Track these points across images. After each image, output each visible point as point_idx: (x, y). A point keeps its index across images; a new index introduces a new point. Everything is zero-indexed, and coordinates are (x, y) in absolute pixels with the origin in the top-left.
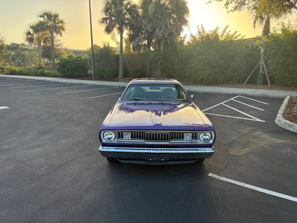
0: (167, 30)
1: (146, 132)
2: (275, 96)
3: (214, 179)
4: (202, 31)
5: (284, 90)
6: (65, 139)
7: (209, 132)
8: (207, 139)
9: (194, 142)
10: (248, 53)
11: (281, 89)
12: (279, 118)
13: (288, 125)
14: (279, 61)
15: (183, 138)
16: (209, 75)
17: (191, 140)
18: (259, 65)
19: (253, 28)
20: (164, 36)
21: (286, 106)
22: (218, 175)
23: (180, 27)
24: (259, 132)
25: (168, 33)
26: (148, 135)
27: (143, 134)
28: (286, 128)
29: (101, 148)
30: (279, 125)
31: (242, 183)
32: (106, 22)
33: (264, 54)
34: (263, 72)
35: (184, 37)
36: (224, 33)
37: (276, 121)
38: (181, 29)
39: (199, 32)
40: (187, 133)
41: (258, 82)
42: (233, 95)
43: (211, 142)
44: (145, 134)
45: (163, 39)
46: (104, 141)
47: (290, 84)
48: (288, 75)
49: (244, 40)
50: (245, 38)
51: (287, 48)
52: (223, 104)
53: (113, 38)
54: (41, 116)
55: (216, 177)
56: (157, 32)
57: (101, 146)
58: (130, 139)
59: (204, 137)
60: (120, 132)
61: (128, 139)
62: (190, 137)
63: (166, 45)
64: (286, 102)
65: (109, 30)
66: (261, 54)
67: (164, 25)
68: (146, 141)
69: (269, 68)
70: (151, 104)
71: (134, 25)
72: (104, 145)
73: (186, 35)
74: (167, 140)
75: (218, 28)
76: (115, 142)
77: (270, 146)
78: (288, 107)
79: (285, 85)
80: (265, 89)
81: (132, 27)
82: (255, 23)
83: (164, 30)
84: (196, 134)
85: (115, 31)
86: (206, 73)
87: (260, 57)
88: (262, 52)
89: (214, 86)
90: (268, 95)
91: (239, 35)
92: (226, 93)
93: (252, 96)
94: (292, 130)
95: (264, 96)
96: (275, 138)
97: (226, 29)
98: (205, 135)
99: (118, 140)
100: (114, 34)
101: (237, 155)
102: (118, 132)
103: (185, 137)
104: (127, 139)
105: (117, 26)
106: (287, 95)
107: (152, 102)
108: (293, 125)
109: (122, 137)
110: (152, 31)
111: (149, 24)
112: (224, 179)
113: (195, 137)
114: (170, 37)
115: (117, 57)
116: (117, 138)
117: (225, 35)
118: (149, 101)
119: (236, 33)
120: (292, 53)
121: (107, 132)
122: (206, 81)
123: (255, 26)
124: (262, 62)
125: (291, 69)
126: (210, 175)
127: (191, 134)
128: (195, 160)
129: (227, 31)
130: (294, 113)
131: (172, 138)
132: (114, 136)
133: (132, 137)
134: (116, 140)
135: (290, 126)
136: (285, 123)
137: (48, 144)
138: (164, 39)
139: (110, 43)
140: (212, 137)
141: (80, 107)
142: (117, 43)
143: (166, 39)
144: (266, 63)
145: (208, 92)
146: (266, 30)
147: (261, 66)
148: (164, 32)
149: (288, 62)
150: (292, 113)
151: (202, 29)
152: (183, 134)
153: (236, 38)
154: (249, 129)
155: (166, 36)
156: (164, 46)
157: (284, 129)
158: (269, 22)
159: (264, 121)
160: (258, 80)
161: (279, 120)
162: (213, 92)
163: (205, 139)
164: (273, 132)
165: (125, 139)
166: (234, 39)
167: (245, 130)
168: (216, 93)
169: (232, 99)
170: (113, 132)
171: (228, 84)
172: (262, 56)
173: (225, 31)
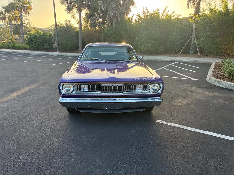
0: (118, 10)
1: (102, 84)
2: (204, 62)
3: (162, 124)
4: (146, 11)
5: (210, 58)
6: (30, 95)
7: (157, 83)
8: (156, 89)
9: (145, 92)
10: (183, 29)
11: (208, 57)
12: (210, 77)
13: (217, 81)
14: (207, 34)
15: (135, 89)
16: (152, 46)
17: (142, 91)
18: (191, 39)
19: (187, 8)
20: (115, 15)
21: (213, 68)
22: (165, 121)
23: (129, 7)
24: (195, 88)
25: (119, 12)
26: (103, 87)
27: (99, 86)
28: (215, 85)
29: (61, 100)
30: (210, 82)
31: (186, 127)
32: (67, 3)
34: (194, 44)
35: (132, 17)
36: (164, 13)
37: (207, 79)
38: (130, 10)
39: (144, 12)
40: (138, 84)
41: (191, 52)
42: (172, 62)
43: (160, 92)
44: (101, 86)
45: (114, 17)
46: (63, 93)
47: (215, 53)
48: (214, 46)
49: (180, 19)
50: (180, 17)
51: (214, 24)
52: (165, 68)
53: (73, 16)
54: (10, 78)
55: (164, 122)
56: (110, 11)
57: (61, 98)
58: (88, 91)
59: (153, 88)
60: (78, 84)
61: (86, 91)
62: (141, 89)
63: (117, 22)
64: (213, 66)
65: (69, 9)
67: (115, 5)
68: (102, 93)
69: (199, 41)
70: (106, 62)
71: (91, 6)
72: (64, 96)
73: (133, 15)
74: (121, 91)
75: (159, 9)
76: (73, 93)
77: (205, 98)
78: (215, 69)
79: (211, 54)
80: (195, 57)
81: (89, 7)
82: (188, 4)
83: (116, 10)
84: (146, 86)
85: (75, 10)
86: (150, 45)
87: (192, 32)
88: (194, 28)
89: (156, 56)
90: (199, 62)
91: (176, 15)
92: (166, 61)
93: (186, 63)
94: (221, 86)
95: (196, 62)
96: (208, 92)
97: (165, 10)
98: (154, 86)
99: (76, 92)
100: (74, 13)
101: (179, 105)
102: (76, 84)
103: (137, 88)
104: (84, 91)
105: (77, 6)
106: (214, 62)
107: (107, 61)
108: (221, 82)
109: (80, 89)
110: (105, 10)
111: (103, 4)
112: (170, 124)
113: (145, 88)
114: (121, 16)
115: (77, 33)
116: (75, 90)
117: (165, 14)
118: (104, 61)
119: (173, 13)
120: (217, 28)
121: (66, 84)
122: (150, 51)
123: (188, 7)
124: (193, 36)
125: (216, 41)
126: (158, 121)
127: (142, 86)
128: (146, 108)
129: (166, 11)
130: (221, 73)
131: (125, 89)
132: (72, 88)
133: (89, 89)
134: (74, 92)
135: (219, 82)
136: (215, 80)
137: (14, 100)
138: (116, 17)
139: (71, 21)
140: (160, 87)
141: (45, 71)
142: (77, 21)
143: (117, 17)
144: (196, 36)
145: (152, 60)
146: (197, 10)
147: (193, 39)
148: (115, 11)
149: (214, 36)
150: (220, 73)
151: (147, 9)
152: (135, 86)
153: (173, 17)
154: (186, 85)
155: (117, 15)
156: (116, 23)
157: (214, 85)
158: (200, 3)
159: (198, 80)
160: (190, 50)
161: (210, 79)
162: (155, 60)
163: (154, 90)
164: (206, 88)
165: (83, 91)
166: (172, 18)
167: (184, 86)
168: (158, 60)
169: (171, 64)
170: (72, 84)
171: (167, 54)
172: (194, 31)
173: (165, 11)
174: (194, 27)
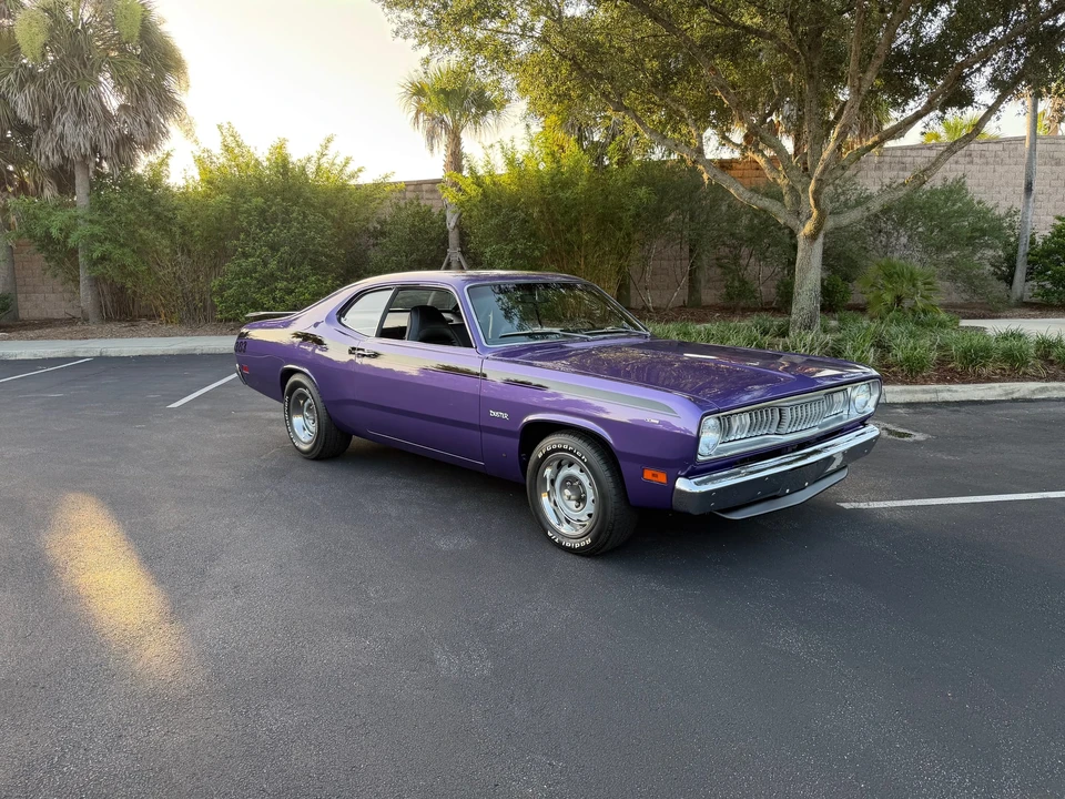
1: (784, 404)
4: (233, 145)
10: (411, 226)
26: (787, 412)
27: (772, 413)
33: (456, 230)
39: (227, 148)
40: (837, 392)
43: (872, 408)
44: (782, 412)
49: (385, 185)
50: (391, 180)
58: (744, 437)
60: (725, 416)
61: (740, 439)
66: (448, 231)
68: (784, 434)
75: (284, 139)
76: (715, 453)
82: (431, 137)
87: (447, 239)
88: (452, 224)
91: (360, 171)
97: (327, 146)
99: (719, 446)
104: (736, 437)
109: (729, 434)
111: (21, 87)
119: (347, 163)
123: (432, 145)
124: (454, 255)
127: (842, 396)
129: (331, 153)
133: (749, 428)
134: (716, 448)
140: (871, 395)
146: (456, 159)
149: (537, 253)
151: (234, 136)
153: (352, 176)
158: (460, 137)
165: (733, 438)
166: (353, 182)
172: (453, 238)
173: (326, 152)
174: (451, 222)
